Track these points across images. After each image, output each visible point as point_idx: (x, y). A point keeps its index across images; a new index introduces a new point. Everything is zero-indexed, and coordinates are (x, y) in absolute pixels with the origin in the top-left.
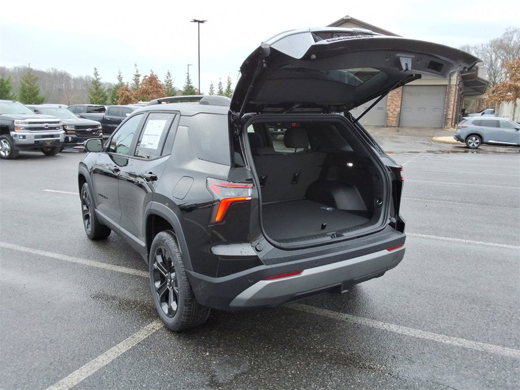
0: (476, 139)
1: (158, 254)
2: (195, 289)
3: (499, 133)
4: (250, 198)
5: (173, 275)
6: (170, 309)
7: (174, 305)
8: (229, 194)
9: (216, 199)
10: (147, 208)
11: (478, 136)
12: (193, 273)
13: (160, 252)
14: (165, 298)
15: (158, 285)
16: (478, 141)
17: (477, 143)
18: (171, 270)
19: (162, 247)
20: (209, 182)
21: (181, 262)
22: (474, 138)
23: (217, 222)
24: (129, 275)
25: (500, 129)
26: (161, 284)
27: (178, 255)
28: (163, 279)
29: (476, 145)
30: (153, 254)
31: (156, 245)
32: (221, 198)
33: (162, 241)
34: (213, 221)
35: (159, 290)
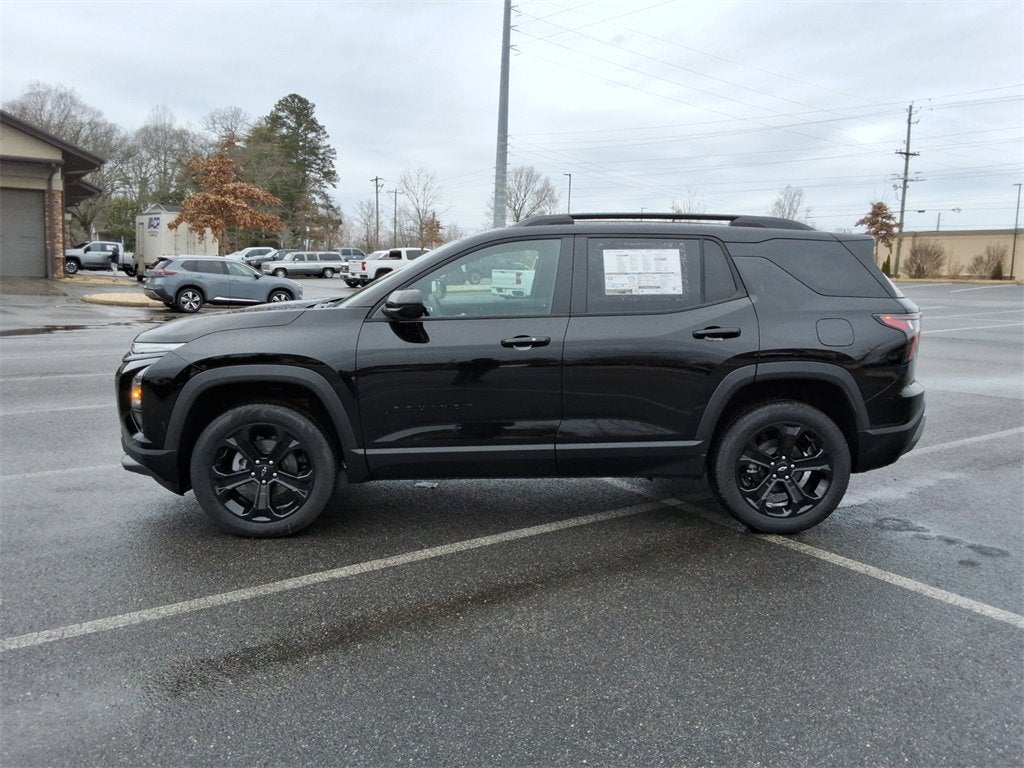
0: (194, 296)
3: (231, 284)
11: (197, 289)
16: (197, 299)
17: (196, 302)
22: (190, 294)
25: (231, 277)
29: (195, 306)
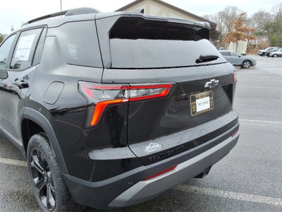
1: (34, 155)
2: (72, 191)
4: (127, 100)
5: (49, 173)
6: (49, 204)
7: (52, 202)
8: (103, 97)
9: (90, 102)
10: (21, 113)
12: (68, 176)
13: (35, 152)
14: (44, 192)
15: (36, 180)
18: (47, 170)
19: (37, 149)
20: (80, 85)
21: (56, 164)
23: (93, 127)
24: (14, 166)
26: (39, 179)
27: (52, 158)
28: (41, 176)
30: (30, 155)
31: (32, 147)
32: (96, 102)
33: (36, 143)
34: (88, 125)
35: (38, 185)
